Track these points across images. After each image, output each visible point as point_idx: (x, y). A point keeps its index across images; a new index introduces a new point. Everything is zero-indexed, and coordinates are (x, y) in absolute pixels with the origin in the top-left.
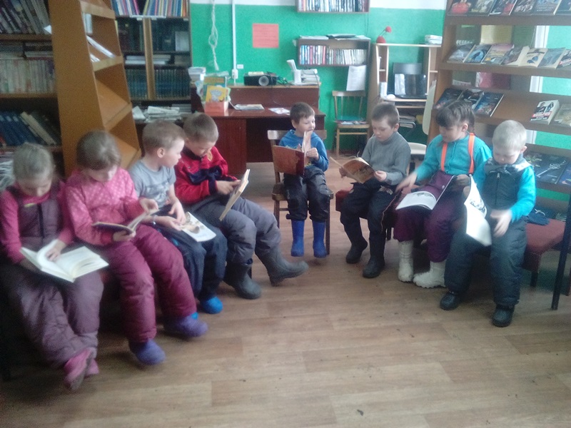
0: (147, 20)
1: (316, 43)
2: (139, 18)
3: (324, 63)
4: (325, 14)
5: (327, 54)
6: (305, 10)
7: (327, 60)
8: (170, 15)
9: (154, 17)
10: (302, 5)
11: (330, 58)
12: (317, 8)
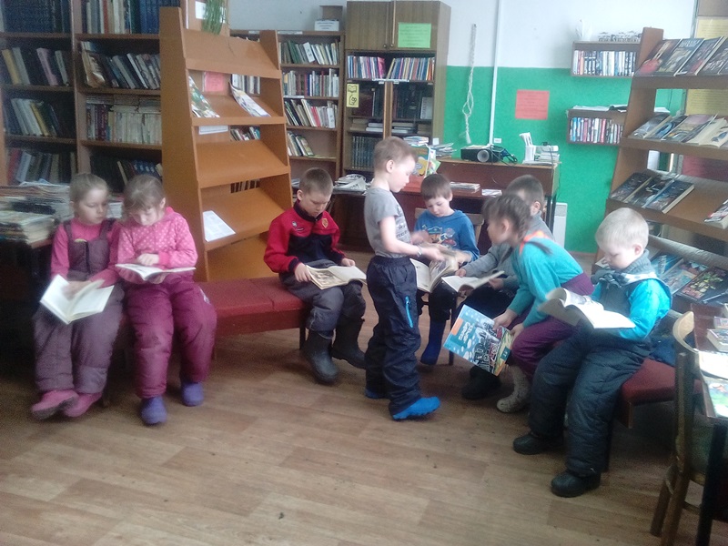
0: (389, 83)
1: (592, 115)
2: (381, 81)
3: (602, 141)
4: (608, 79)
5: (608, 131)
6: (581, 73)
7: (606, 137)
8: (415, 78)
9: (397, 81)
10: (579, 68)
11: (612, 135)
12: (599, 71)
